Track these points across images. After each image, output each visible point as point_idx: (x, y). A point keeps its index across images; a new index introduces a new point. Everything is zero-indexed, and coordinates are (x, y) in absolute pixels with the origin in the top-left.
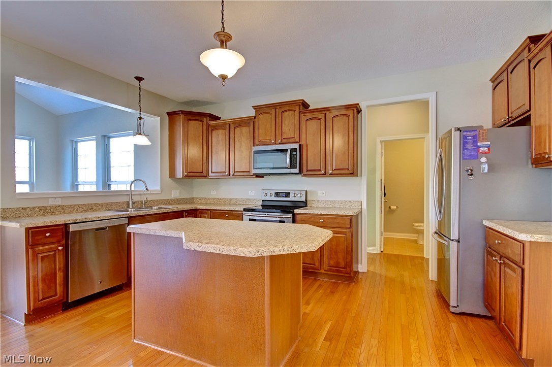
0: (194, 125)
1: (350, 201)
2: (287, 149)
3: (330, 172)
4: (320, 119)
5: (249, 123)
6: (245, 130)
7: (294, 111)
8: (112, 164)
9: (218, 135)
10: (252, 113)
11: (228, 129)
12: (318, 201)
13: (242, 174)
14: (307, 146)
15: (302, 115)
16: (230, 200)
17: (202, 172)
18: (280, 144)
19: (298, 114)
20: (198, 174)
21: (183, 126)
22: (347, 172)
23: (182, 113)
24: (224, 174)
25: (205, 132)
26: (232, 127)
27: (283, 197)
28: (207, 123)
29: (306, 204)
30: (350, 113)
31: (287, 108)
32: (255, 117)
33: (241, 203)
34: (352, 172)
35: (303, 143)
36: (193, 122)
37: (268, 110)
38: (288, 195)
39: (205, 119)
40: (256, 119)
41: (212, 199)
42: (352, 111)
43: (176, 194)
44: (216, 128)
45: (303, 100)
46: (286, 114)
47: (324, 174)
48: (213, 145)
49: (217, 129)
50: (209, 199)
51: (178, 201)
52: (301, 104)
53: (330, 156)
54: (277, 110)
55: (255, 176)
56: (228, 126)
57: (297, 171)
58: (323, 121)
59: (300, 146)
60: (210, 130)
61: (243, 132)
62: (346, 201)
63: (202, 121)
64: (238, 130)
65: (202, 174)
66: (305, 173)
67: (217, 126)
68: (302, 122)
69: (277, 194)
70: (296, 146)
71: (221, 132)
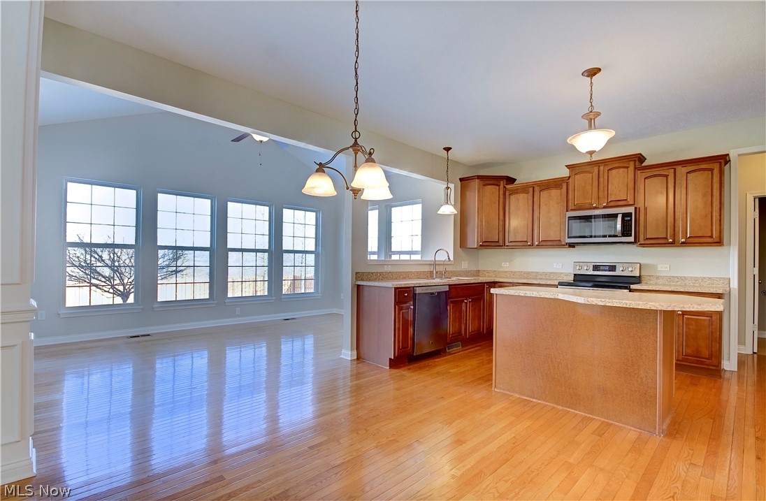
0: (491, 189)
1: (710, 278)
2: (617, 214)
3: (683, 240)
4: (666, 176)
5: (561, 185)
6: (555, 193)
7: (627, 167)
8: (393, 234)
9: (518, 200)
10: (565, 173)
11: (531, 192)
12: (658, 278)
13: (551, 243)
14: (646, 209)
15: (639, 172)
16: (529, 273)
17: (498, 242)
18: (605, 207)
19: (633, 172)
20: (493, 244)
21: (479, 191)
22: (710, 240)
23: (478, 178)
24: (525, 244)
25: (501, 196)
26: (537, 189)
27: (606, 270)
28: (505, 187)
29: (640, 280)
30: (716, 167)
31: (617, 165)
32: (570, 177)
33: (543, 277)
34: (717, 240)
35: (640, 205)
36: (490, 186)
37: (588, 168)
38: (613, 268)
39: (502, 182)
40: (570, 180)
41: (503, 272)
42: (718, 164)
43: (465, 266)
44: (515, 192)
45: (641, 154)
46: (614, 172)
47: (673, 244)
48: (511, 211)
49: (517, 193)
50: (499, 272)
51: (466, 273)
52: (637, 159)
53: (682, 221)
54: (602, 168)
55: (567, 246)
56: (531, 189)
57: (631, 239)
58: (671, 179)
59: (636, 208)
60: (507, 194)
61: (552, 195)
62: (704, 278)
63: (499, 186)
64: (545, 194)
65: (498, 244)
66: (642, 241)
67: (517, 190)
68: (639, 181)
69: (596, 268)
70: (631, 210)
71: (522, 196)
